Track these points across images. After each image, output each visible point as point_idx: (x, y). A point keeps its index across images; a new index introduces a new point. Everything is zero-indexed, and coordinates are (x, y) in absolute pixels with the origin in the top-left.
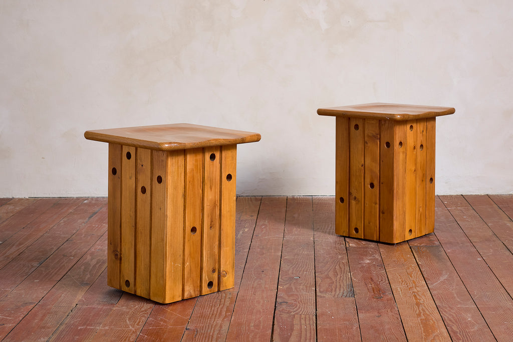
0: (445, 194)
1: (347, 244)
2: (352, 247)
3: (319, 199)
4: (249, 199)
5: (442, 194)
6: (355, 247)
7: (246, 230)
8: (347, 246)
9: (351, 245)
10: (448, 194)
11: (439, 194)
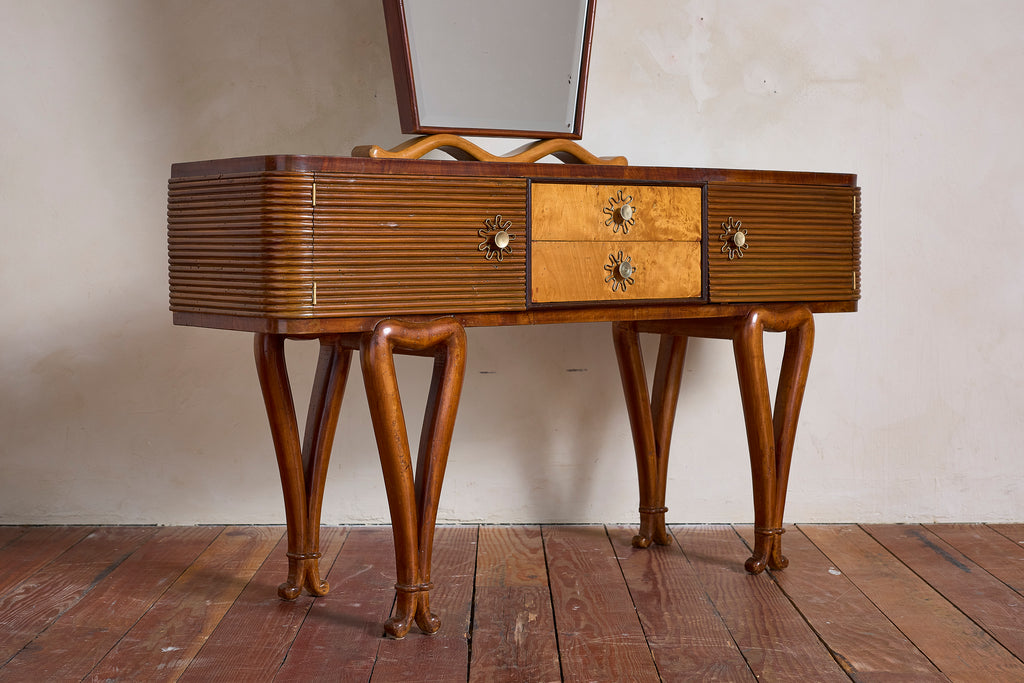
0: (1004, 522)
1: (843, 663)
2: (864, 673)
3: (691, 534)
4: (511, 532)
5: (997, 522)
6: (872, 673)
7: (532, 617)
8: (848, 669)
9: (856, 665)
10: (1012, 522)
11: (989, 522)
